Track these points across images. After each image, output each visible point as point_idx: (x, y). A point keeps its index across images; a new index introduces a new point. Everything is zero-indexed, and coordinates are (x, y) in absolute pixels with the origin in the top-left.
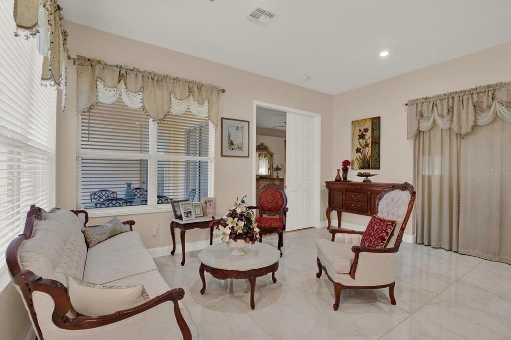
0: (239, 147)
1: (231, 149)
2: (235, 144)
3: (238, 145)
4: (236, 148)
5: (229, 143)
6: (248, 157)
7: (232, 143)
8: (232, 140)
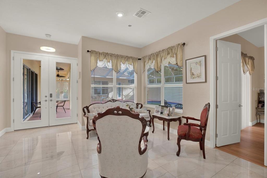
0: (198, 76)
1: (192, 78)
2: (195, 74)
3: (197, 75)
4: (196, 76)
5: (191, 75)
6: (206, 82)
7: (193, 74)
8: (193, 72)
